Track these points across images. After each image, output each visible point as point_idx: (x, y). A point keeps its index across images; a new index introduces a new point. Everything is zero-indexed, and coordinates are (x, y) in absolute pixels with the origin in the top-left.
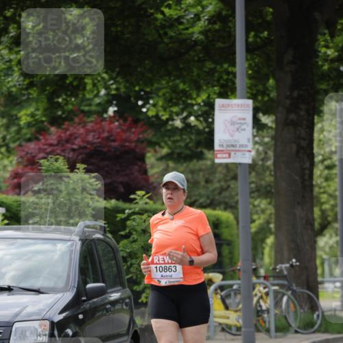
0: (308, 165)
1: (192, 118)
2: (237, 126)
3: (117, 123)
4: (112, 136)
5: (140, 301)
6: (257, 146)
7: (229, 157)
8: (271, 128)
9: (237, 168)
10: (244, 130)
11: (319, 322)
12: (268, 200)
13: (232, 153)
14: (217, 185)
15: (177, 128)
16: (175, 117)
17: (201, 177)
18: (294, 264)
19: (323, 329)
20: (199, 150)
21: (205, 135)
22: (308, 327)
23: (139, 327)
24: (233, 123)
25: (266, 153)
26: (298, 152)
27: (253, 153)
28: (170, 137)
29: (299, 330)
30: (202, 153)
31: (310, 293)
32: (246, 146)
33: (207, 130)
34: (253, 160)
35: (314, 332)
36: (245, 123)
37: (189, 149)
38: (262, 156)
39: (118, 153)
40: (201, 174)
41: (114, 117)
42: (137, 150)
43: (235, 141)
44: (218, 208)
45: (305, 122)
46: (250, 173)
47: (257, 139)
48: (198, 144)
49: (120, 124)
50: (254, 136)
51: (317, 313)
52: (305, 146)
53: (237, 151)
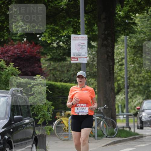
0: (112, 64)
1: (61, 43)
2: (81, 47)
3: (28, 45)
4: (25, 50)
5: (38, 123)
6: (90, 55)
7: (77, 60)
8: (96, 47)
9: (81, 65)
10: (84, 48)
11: (116, 133)
12: (95, 79)
13: (79, 59)
14: (72, 72)
15: (54, 47)
16: (54, 42)
17: (65, 69)
18: (106, 107)
19: (118, 136)
20: (64, 57)
21: (67, 50)
22: (112, 135)
23: (37, 135)
24: (79, 45)
25: (94, 58)
26: (107, 58)
27: (88, 58)
28: (51, 51)
29: (108, 136)
30: (65, 58)
31: (113, 120)
32: (85, 55)
33: (68, 48)
34: (88, 61)
35: (114, 137)
36: (84, 45)
37: (60, 56)
38: (92, 60)
39: (28, 58)
40: (65, 67)
41: (26, 42)
42: (37, 57)
43: (80, 53)
44: (72, 83)
45: (110, 45)
46: (86, 67)
47: (89, 52)
48: (64, 54)
49: (29, 45)
50: (88, 51)
51: (116, 129)
52: (111, 55)
53: (81, 57)
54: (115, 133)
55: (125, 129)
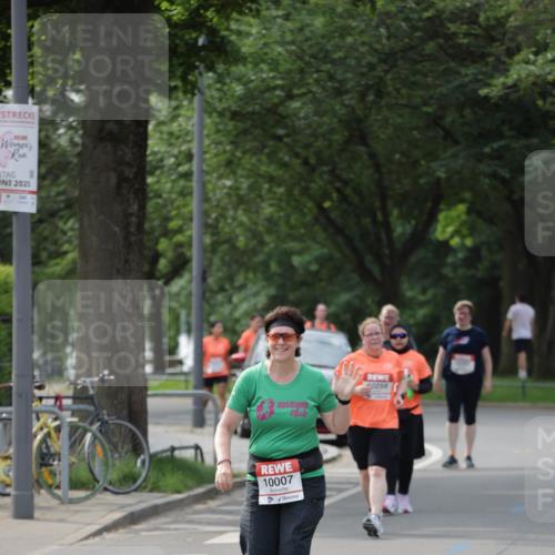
0: (134, 208)
2: (12, 149)
10: (24, 156)
11: (144, 475)
13: (4, 195)
18: (106, 378)
19: (150, 486)
22: (127, 482)
26: (119, 186)
29: (110, 488)
31: (129, 425)
32: (27, 184)
35: (136, 490)
36: (26, 145)
43: (8, 175)
45: (131, 137)
51: (142, 457)
52: (131, 176)
53: (12, 191)
54: (139, 476)
55: (177, 453)
